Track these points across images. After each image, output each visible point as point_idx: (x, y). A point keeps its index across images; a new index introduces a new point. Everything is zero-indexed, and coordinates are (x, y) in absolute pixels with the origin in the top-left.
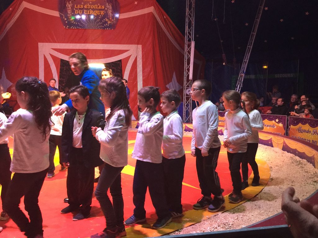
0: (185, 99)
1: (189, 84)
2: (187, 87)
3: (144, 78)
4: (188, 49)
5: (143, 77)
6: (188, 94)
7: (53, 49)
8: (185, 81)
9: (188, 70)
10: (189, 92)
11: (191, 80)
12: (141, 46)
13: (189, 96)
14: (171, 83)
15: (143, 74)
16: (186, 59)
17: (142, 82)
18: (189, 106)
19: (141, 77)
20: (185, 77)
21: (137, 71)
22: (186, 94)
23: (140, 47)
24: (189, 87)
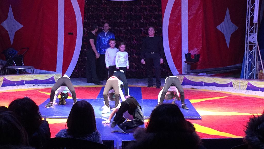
0: (247, 48)
1: (253, 29)
2: (250, 32)
3: (191, 18)
5: (189, 16)
6: (252, 41)
8: (248, 24)
9: (253, 10)
10: (252, 39)
11: (256, 24)
13: (253, 44)
15: (189, 13)
17: (187, 24)
18: (253, 57)
19: (187, 17)
20: (248, 19)
21: (181, 8)
22: (249, 41)
24: (253, 32)
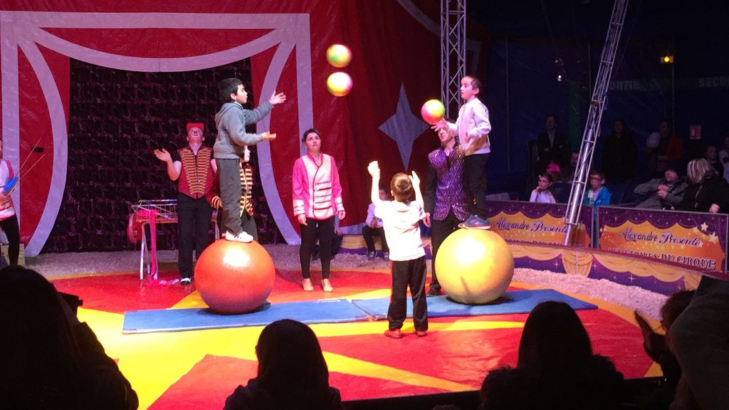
4: (450, 31)
7: (45, 29)
12: (308, 15)
14: (394, 116)
16: (445, 58)
17: (311, 122)
19: (309, 107)
21: (296, 88)
23: (305, 18)
